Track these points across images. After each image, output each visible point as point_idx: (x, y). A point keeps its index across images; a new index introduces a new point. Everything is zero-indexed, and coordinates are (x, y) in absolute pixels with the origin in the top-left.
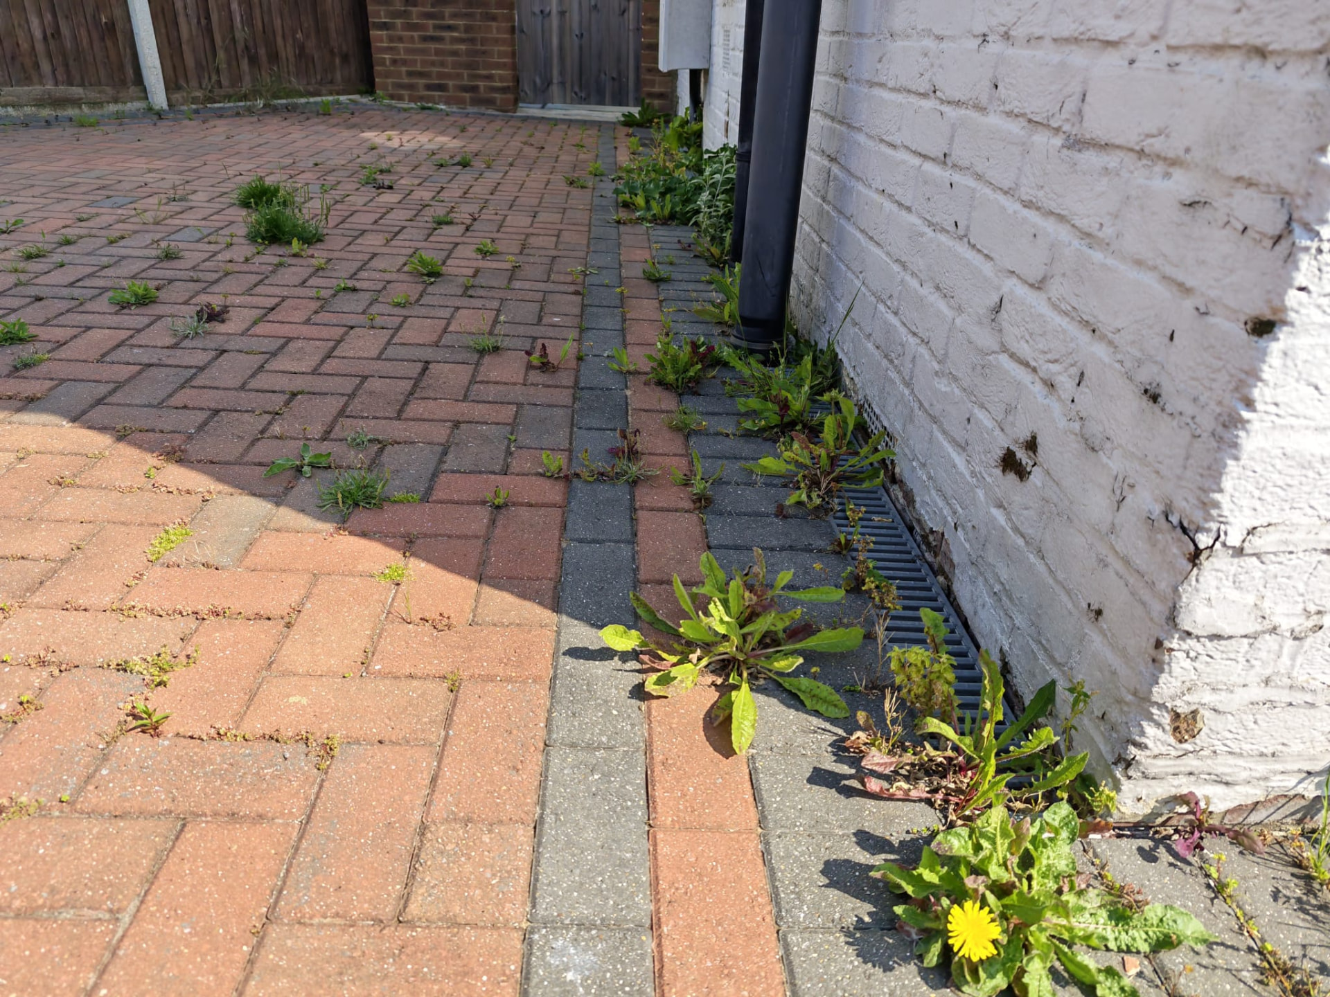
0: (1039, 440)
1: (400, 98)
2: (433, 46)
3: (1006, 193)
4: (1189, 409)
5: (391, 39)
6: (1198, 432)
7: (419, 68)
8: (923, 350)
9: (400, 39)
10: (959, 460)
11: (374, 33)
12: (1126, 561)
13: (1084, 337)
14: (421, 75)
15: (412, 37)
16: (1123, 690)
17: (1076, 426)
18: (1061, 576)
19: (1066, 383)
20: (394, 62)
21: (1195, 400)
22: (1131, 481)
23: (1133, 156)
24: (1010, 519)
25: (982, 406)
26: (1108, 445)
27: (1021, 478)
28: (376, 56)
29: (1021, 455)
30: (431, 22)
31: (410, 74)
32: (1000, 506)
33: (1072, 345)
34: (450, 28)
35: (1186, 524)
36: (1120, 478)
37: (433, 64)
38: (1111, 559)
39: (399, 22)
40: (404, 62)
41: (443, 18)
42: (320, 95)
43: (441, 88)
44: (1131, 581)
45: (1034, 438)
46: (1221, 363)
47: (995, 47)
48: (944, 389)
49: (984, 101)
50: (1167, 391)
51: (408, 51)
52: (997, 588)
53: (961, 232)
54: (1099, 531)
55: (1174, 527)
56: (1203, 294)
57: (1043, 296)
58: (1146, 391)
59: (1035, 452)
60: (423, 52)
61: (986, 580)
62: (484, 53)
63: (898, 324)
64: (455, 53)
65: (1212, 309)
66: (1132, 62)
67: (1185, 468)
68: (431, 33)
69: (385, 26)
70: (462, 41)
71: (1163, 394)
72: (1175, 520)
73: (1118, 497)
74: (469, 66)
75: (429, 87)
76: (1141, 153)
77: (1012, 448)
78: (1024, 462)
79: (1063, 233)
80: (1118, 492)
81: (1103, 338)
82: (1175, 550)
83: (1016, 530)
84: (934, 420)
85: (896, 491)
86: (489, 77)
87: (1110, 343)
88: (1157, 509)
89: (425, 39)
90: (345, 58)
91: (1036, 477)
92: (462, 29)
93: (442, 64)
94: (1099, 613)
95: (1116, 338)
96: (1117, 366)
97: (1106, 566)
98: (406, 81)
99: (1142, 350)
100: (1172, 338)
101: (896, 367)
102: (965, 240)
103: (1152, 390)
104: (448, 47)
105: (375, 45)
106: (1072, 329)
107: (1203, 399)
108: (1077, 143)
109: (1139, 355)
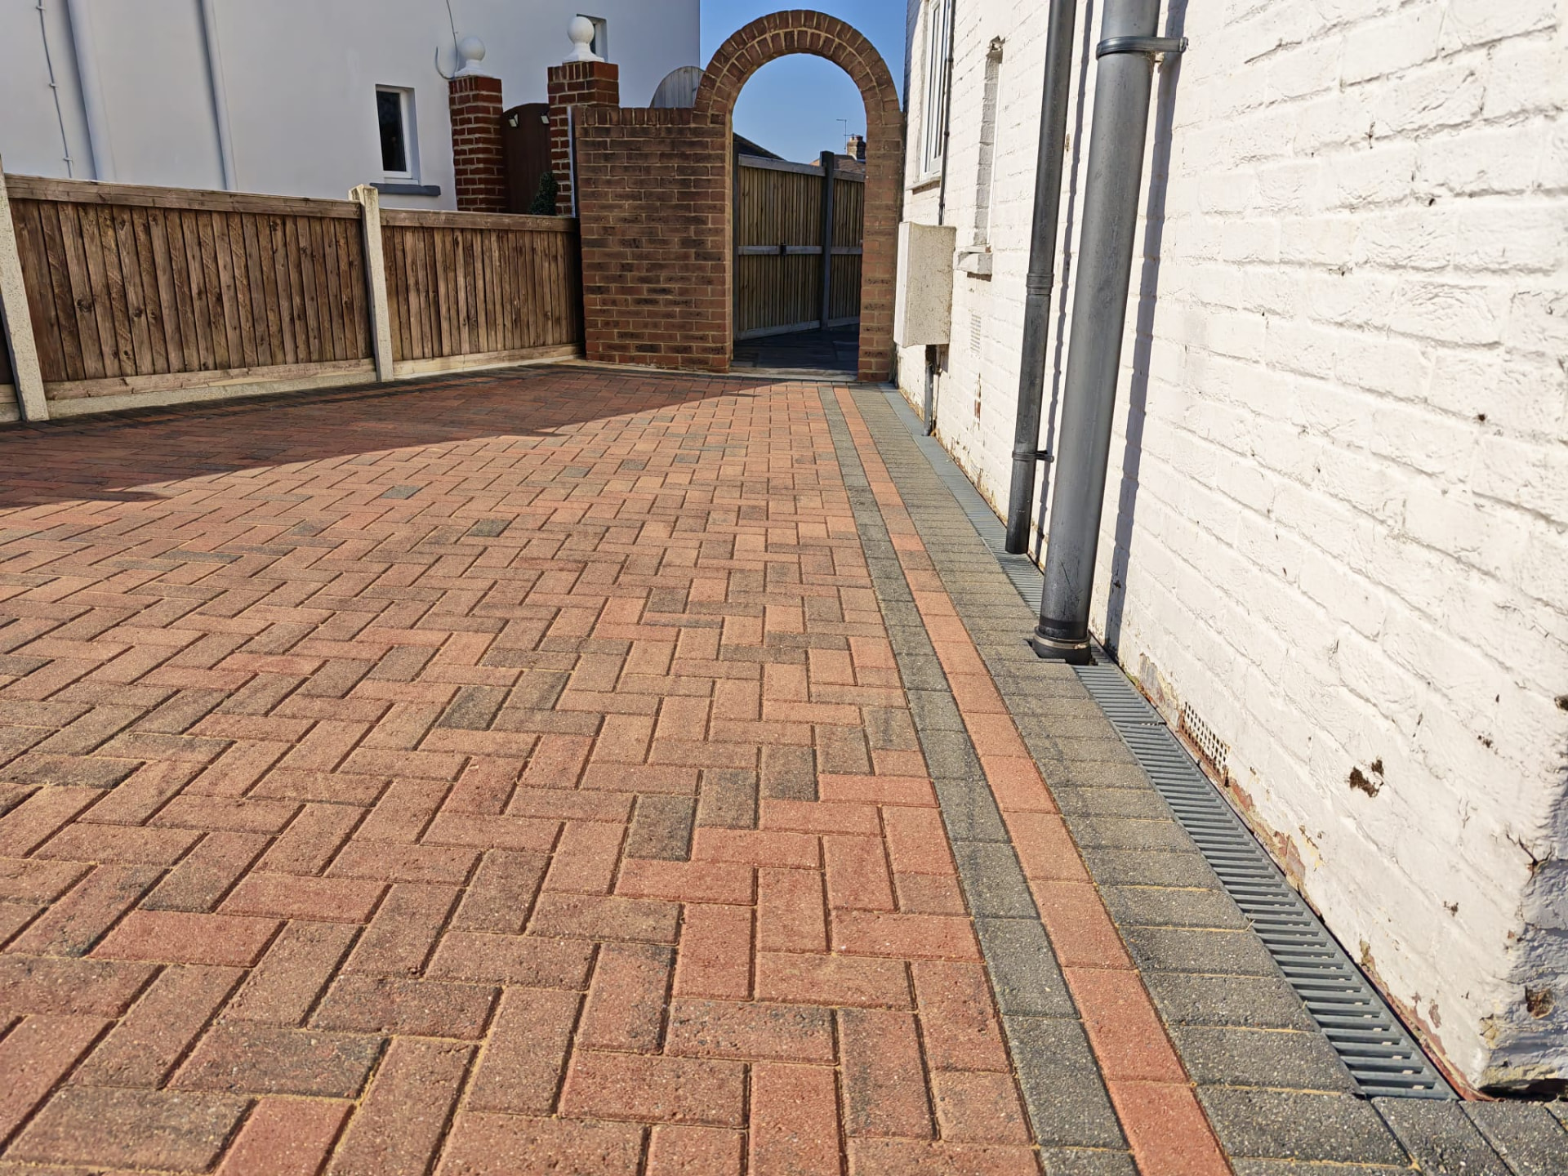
0: (1384, 765)
1: (611, 359)
2: (646, 308)
3: (1335, 557)
4: (1519, 756)
5: (604, 303)
6: (1527, 773)
7: (631, 330)
8: (1254, 670)
9: (614, 303)
10: (1303, 772)
11: (588, 298)
12: (1477, 870)
13: (1421, 686)
14: (632, 336)
15: (626, 300)
16: (1484, 973)
17: (1420, 756)
18: (1415, 877)
19: (1408, 723)
20: (607, 324)
21: (1522, 749)
22: (1474, 806)
23: (1454, 561)
24: (1361, 828)
25: (1324, 728)
26: (1450, 775)
27: (1370, 795)
28: (589, 318)
29: (1368, 775)
30: (646, 286)
31: (622, 335)
32: (1350, 816)
33: (1412, 692)
34: (664, 291)
35: (1524, 842)
36: (1464, 802)
37: (646, 325)
38: (1462, 865)
39: (613, 286)
40: (616, 324)
41: (658, 282)
42: (531, 358)
43: (653, 349)
44: (1482, 884)
45: (1380, 763)
46: (1540, 726)
47: (1315, 440)
48: (1280, 708)
49: (1308, 479)
50: (1495, 739)
51: (621, 313)
52: (1352, 887)
53: (1290, 577)
54: (1448, 843)
55: (1515, 844)
56: (1520, 674)
57: (1377, 646)
58: (1480, 738)
59: (1381, 773)
60: (637, 314)
61: (1339, 880)
62: (698, 314)
63: (1224, 643)
64: (669, 315)
65: (1528, 685)
66: (1445, 492)
67: (1519, 798)
68: (645, 296)
69: (599, 290)
70: (676, 303)
71: (1495, 741)
72: (1515, 838)
73: (1463, 816)
74: (682, 327)
75: (640, 348)
76: (1458, 560)
77: (1358, 768)
78: (1371, 782)
79: (1395, 602)
80: (1463, 813)
81: (1437, 690)
82: (1516, 860)
83: (1368, 837)
84: (1271, 733)
85: (1228, 794)
86: (703, 338)
87: (1445, 695)
88: (1498, 830)
89: (639, 302)
90: (558, 321)
91: (1384, 793)
92: (677, 291)
93: (655, 326)
94: (1455, 909)
95: (1449, 692)
96: (1454, 714)
97: (1458, 871)
98: (617, 342)
99: (1474, 706)
100: (1497, 699)
101: (1222, 681)
102: (1296, 585)
103: (1485, 736)
104: (662, 308)
105: (587, 307)
106: (1409, 679)
107: (1528, 749)
108: (1402, 537)
109: (1471, 709)
